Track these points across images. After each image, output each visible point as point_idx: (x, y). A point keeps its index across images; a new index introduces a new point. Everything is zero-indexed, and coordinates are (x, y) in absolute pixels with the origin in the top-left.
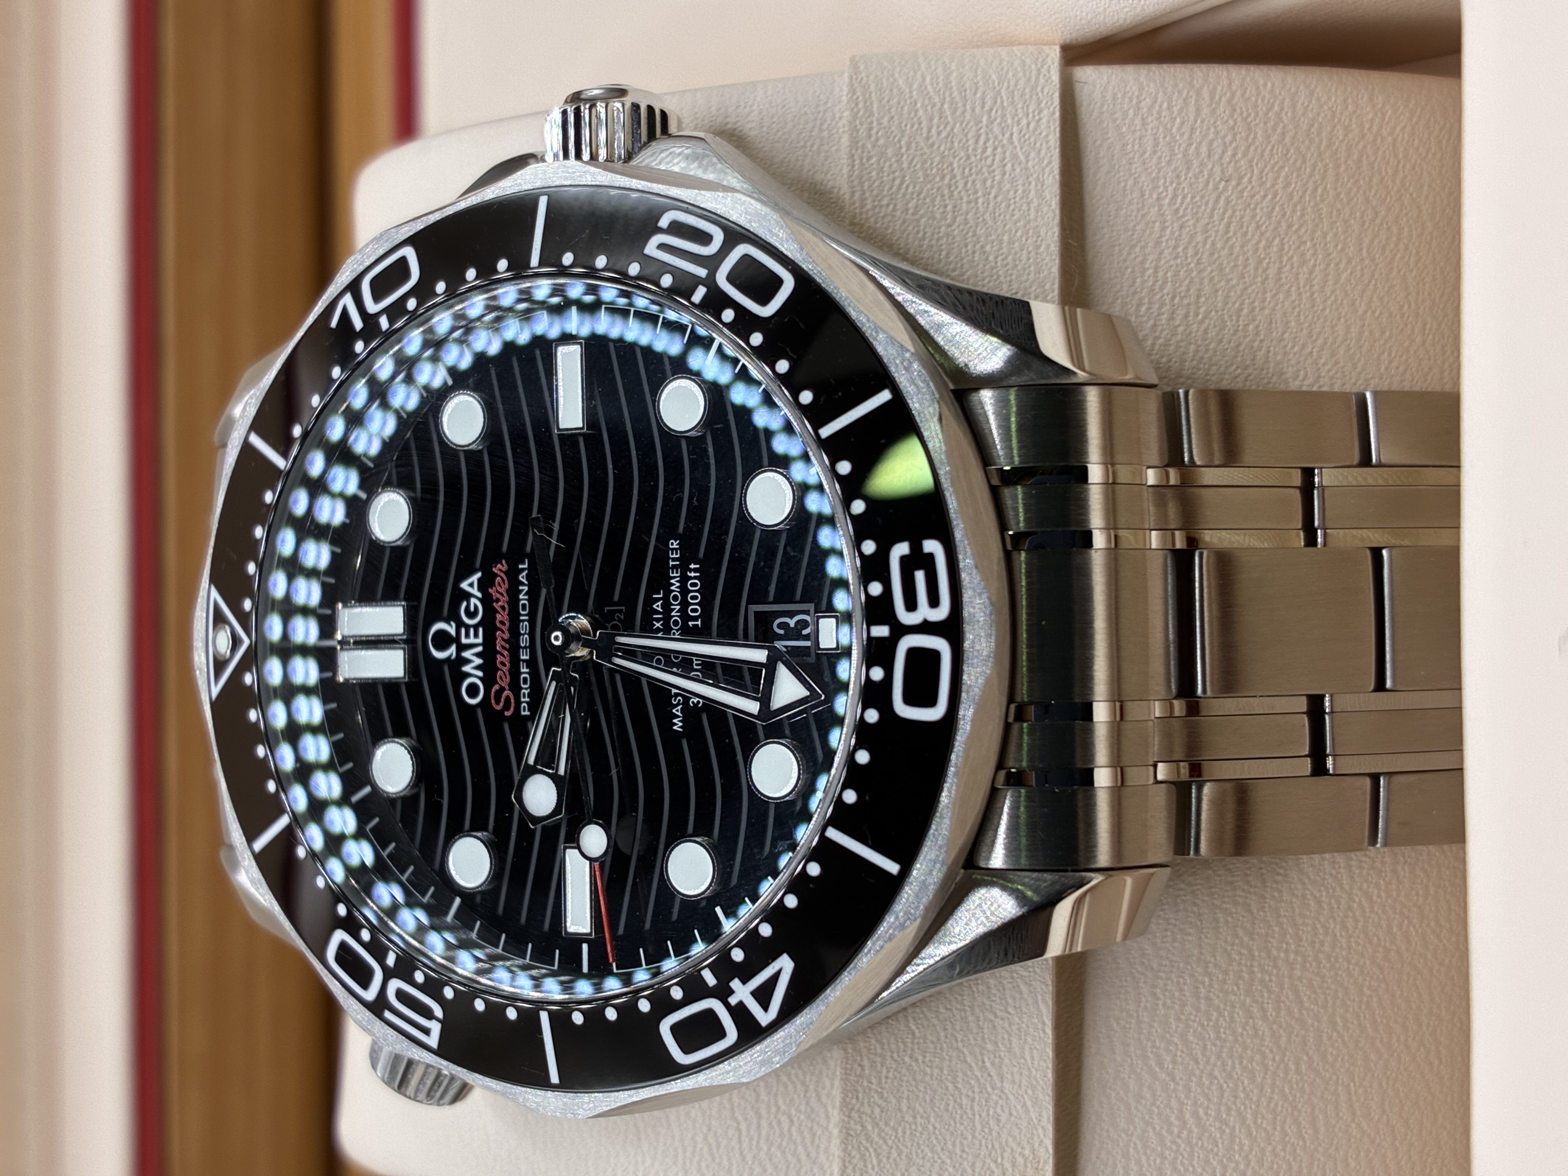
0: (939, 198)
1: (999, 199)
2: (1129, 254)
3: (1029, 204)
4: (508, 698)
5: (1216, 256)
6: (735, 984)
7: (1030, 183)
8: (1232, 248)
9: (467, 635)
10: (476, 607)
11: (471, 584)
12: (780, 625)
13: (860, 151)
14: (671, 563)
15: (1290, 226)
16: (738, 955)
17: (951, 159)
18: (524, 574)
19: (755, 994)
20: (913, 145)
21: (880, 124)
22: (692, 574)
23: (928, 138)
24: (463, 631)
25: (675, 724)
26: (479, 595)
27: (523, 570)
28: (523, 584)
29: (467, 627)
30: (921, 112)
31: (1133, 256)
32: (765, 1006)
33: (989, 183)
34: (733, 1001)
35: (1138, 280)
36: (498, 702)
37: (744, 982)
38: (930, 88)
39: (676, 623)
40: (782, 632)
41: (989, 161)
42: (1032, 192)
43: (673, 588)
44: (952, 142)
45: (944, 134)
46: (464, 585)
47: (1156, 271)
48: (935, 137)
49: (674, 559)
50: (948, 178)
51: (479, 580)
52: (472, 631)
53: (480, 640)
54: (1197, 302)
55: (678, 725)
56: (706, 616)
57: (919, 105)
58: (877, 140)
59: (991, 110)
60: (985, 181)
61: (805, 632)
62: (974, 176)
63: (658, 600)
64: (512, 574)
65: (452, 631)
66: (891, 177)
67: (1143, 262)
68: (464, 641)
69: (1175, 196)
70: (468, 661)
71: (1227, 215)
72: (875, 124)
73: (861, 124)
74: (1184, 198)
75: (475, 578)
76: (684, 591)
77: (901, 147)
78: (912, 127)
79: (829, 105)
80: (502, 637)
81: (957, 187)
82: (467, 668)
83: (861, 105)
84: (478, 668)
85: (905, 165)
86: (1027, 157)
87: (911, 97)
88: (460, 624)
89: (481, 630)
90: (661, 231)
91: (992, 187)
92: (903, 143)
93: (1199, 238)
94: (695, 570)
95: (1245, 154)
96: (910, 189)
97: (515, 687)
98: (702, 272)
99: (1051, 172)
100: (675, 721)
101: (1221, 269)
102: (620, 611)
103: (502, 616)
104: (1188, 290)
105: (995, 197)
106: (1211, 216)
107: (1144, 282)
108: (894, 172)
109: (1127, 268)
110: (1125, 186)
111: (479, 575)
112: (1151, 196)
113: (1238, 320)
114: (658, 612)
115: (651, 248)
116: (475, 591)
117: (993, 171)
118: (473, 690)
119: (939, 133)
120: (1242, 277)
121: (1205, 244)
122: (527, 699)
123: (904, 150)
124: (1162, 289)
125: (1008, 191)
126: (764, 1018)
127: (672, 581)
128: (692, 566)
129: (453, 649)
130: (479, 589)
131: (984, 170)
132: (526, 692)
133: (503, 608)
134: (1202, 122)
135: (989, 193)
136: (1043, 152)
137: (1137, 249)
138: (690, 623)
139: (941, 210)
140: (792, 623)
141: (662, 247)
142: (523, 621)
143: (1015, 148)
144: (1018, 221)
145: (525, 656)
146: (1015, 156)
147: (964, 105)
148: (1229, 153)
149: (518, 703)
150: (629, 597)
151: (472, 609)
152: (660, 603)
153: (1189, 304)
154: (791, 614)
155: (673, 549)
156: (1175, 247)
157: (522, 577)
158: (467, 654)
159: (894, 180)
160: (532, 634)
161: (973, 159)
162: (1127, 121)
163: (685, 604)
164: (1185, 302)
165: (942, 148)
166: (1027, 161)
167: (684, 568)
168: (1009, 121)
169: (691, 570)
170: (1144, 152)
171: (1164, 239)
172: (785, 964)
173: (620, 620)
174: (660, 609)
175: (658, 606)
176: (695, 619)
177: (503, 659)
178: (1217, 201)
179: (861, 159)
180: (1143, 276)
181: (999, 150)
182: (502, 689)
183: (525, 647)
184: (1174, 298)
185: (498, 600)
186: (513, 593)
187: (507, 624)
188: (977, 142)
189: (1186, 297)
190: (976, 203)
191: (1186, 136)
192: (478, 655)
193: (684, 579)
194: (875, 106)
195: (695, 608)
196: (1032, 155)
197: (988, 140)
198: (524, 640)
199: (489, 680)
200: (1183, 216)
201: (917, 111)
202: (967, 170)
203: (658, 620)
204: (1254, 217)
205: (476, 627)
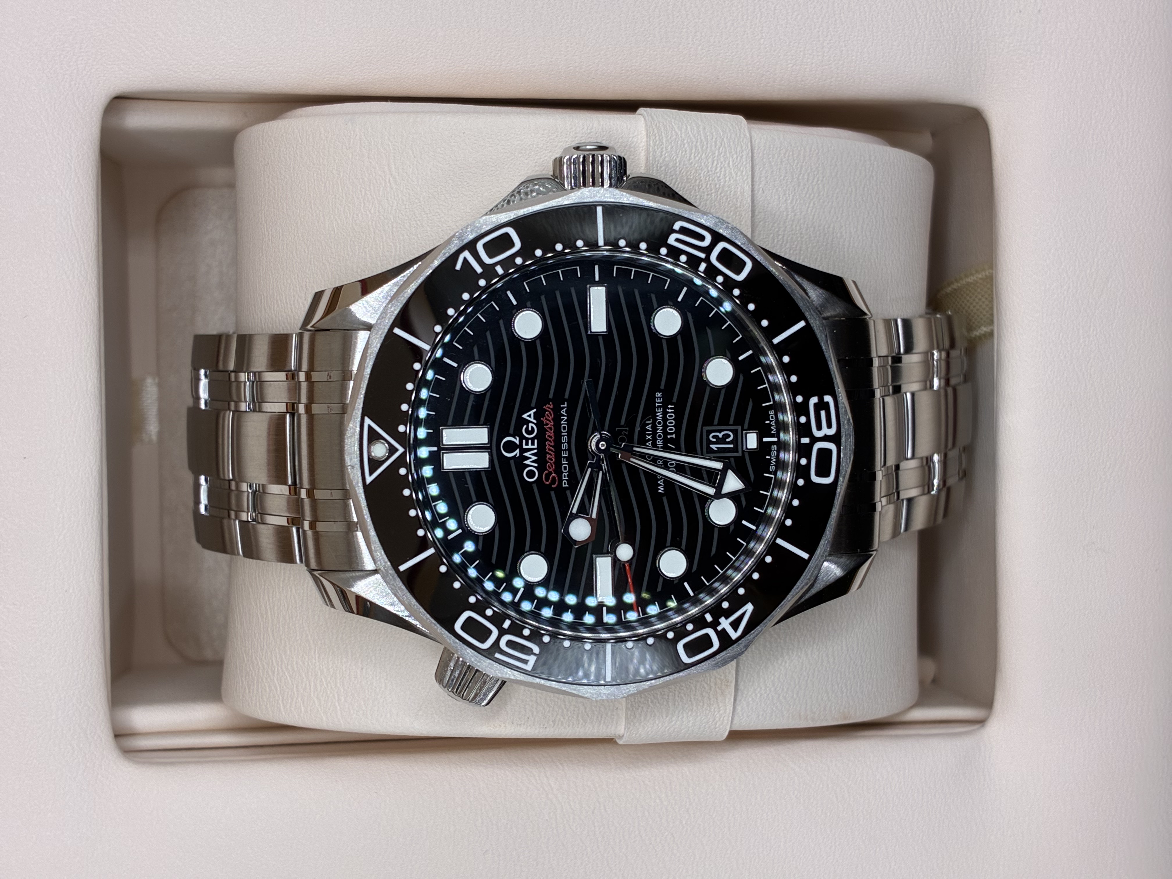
0: (693, 191)
1: (723, 195)
2: (772, 227)
3: (737, 199)
4: (554, 478)
5: (808, 230)
6: (722, 620)
7: (738, 188)
8: (814, 227)
9: (527, 444)
10: (532, 428)
11: (529, 416)
12: (713, 437)
13: (656, 163)
14: (657, 405)
15: (837, 218)
16: (725, 605)
17: (700, 171)
18: (564, 410)
19: (732, 624)
20: (682, 162)
21: (666, 149)
22: (670, 411)
23: (689, 160)
24: (524, 441)
25: (660, 489)
26: (535, 421)
27: (564, 408)
28: (564, 416)
29: (527, 440)
30: (686, 146)
31: (773, 228)
32: (736, 629)
33: (718, 186)
34: (719, 628)
35: (776, 240)
36: (547, 480)
37: (727, 618)
38: (690, 133)
39: (660, 436)
40: (714, 440)
41: (718, 175)
42: (739, 193)
43: (658, 418)
44: (701, 163)
45: (697, 158)
46: (525, 416)
47: (783, 237)
48: (693, 159)
49: (658, 403)
50: (698, 182)
51: (534, 413)
52: (530, 441)
53: (535, 446)
54: (800, 253)
55: (661, 489)
56: (678, 432)
57: (685, 141)
58: (665, 157)
59: (720, 148)
60: (716, 185)
61: (728, 440)
62: (710, 182)
63: (649, 424)
64: (557, 411)
65: (517, 442)
66: (671, 178)
67: (778, 232)
68: (525, 447)
69: (793, 200)
70: (528, 458)
71: (814, 210)
72: (664, 149)
73: (658, 149)
74: (797, 200)
75: (532, 412)
76: (665, 419)
77: (676, 164)
78: (682, 153)
79: (636, 134)
80: (549, 446)
81: (702, 187)
82: (527, 462)
83: (657, 138)
84: (533, 462)
85: (678, 173)
86: (737, 174)
87: (681, 137)
88: (522, 438)
89: (536, 441)
90: (675, 231)
91: (719, 188)
92: (677, 161)
93: (802, 221)
94: (671, 408)
95: (822, 181)
96: (680, 185)
97: (559, 472)
98: (702, 255)
99: (748, 184)
100: (659, 487)
101: (810, 237)
102: (626, 430)
103: (551, 433)
104: (796, 247)
105: (721, 193)
106: (807, 211)
107: (778, 241)
108: (672, 176)
109: (771, 234)
110: (772, 192)
111: (535, 410)
112: (783, 198)
113: (816, 263)
114: (649, 431)
115: (672, 240)
116: (532, 419)
117: (720, 180)
118: (531, 474)
119: (695, 157)
120: (818, 242)
121: (804, 224)
122: (566, 478)
123: (678, 164)
124: (785, 246)
125: (727, 191)
126: (734, 635)
127: (658, 414)
128: (670, 406)
129: (518, 451)
130: (535, 419)
131: (716, 179)
132: (566, 474)
133: (551, 429)
134: (806, 163)
135: (718, 192)
136: (744, 173)
137: (776, 225)
138: (669, 436)
139: (694, 198)
140: (720, 435)
141: (677, 240)
142: (564, 436)
143: (731, 169)
144: (731, 207)
145: (565, 455)
146: (731, 174)
147: (707, 144)
148: (816, 180)
149: (561, 480)
150: (631, 422)
151: (530, 429)
152: (650, 426)
153: (796, 254)
154: (720, 431)
155: (658, 398)
156: (792, 226)
157: (563, 412)
158: (527, 454)
159: (672, 180)
160: (569, 443)
161: (710, 173)
162: (774, 159)
163: (665, 426)
164: (795, 253)
165: (696, 165)
166: (737, 177)
167: (665, 407)
168: (728, 155)
169: (669, 409)
170: (781, 176)
171: (787, 221)
172: (749, 608)
173: (625, 435)
174: (650, 429)
175: (649, 427)
176: (672, 434)
177: (551, 457)
178: (809, 204)
179: (657, 167)
180: (778, 238)
181: (723, 169)
182: (550, 473)
183: (565, 450)
184: (790, 250)
185: (547, 424)
186: (557, 420)
187: (553, 437)
188: (713, 164)
189: (795, 250)
190: (711, 196)
191: (799, 170)
192: (533, 454)
193: (665, 413)
194: (664, 139)
195: (671, 428)
196: (739, 174)
197: (717, 164)
198: (564, 446)
199: (541, 468)
200: (796, 210)
201: (684, 145)
202: (707, 178)
203: (649, 435)
204: (824, 212)
205: (533, 439)
